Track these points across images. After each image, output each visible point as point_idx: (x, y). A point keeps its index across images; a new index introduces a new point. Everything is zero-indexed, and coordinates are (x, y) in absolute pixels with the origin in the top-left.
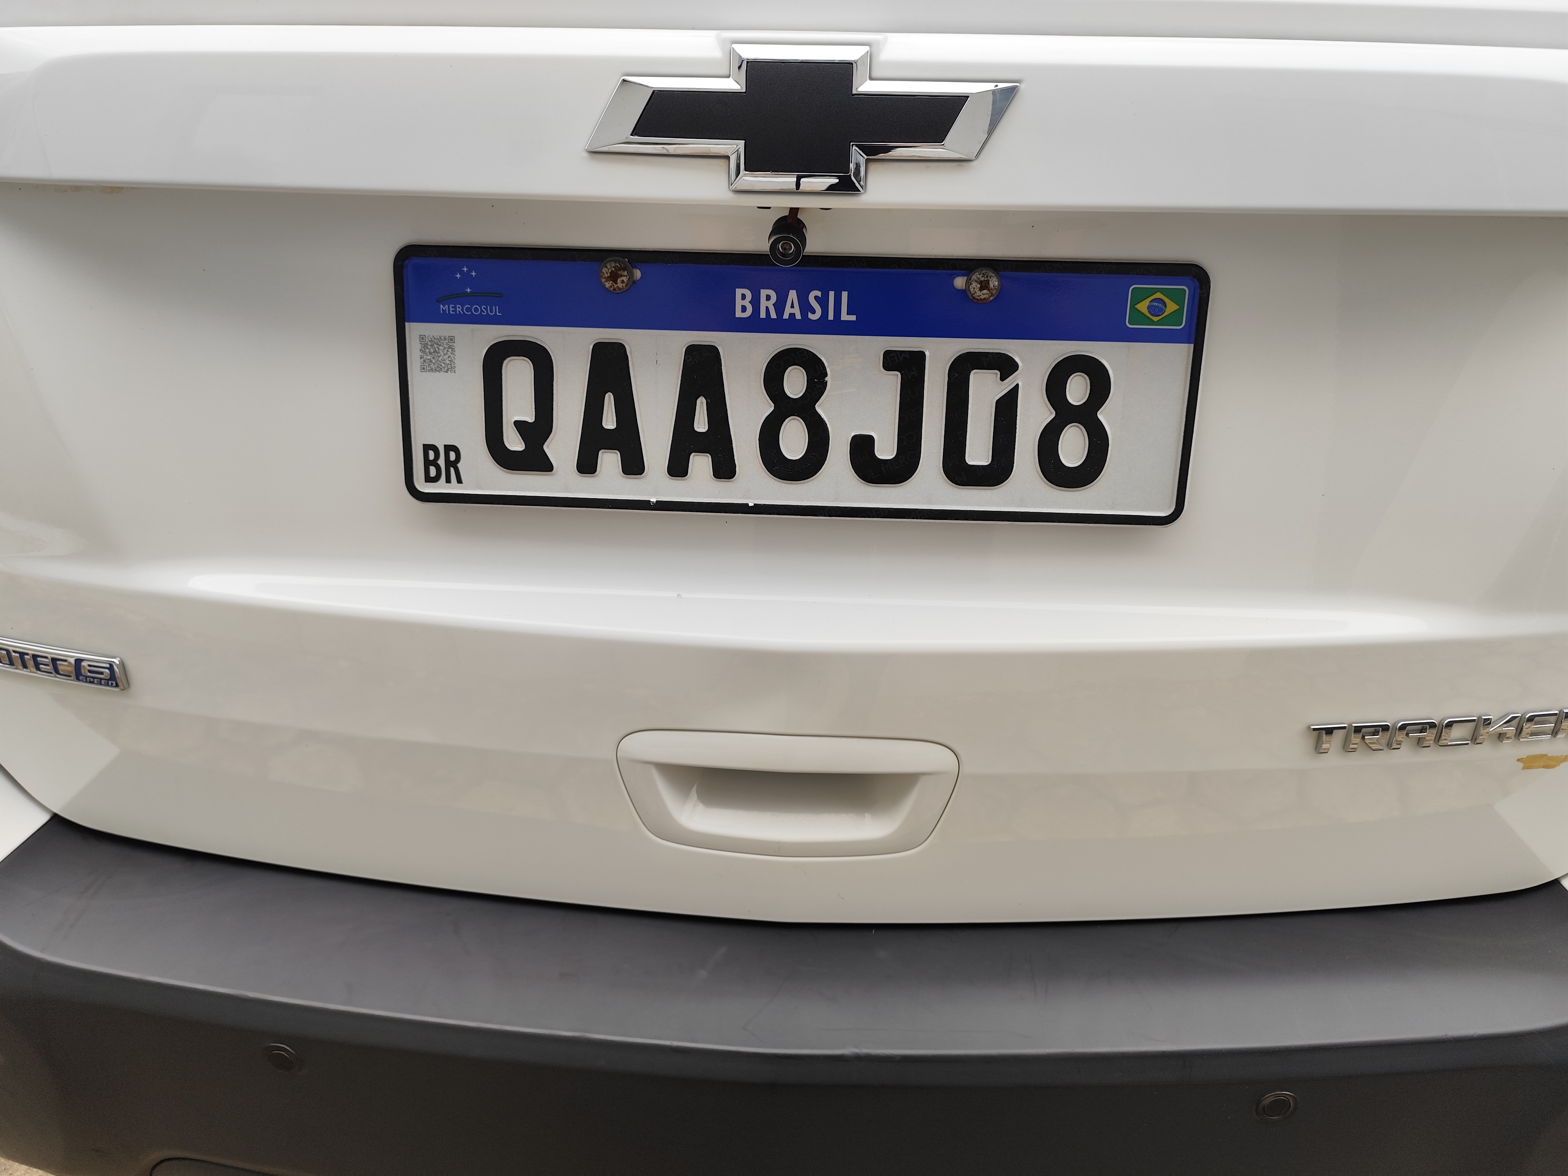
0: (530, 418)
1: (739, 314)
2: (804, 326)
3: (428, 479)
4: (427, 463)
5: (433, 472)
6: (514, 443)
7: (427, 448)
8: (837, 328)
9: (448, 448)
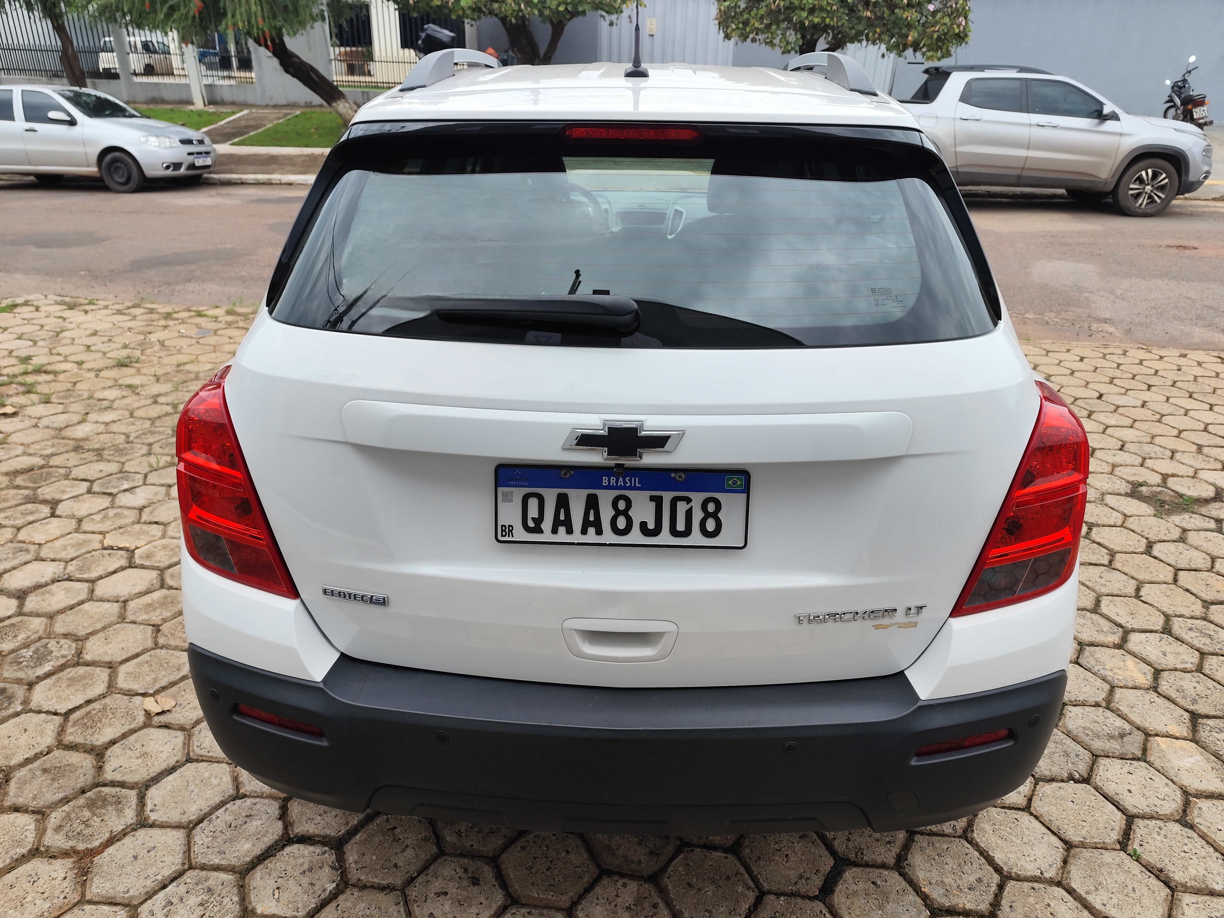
0: (537, 517)
1: (604, 484)
2: (624, 488)
3: (502, 536)
4: (502, 531)
5: (504, 533)
6: (531, 524)
7: (502, 526)
8: (635, 488)
9: (509, 526)
